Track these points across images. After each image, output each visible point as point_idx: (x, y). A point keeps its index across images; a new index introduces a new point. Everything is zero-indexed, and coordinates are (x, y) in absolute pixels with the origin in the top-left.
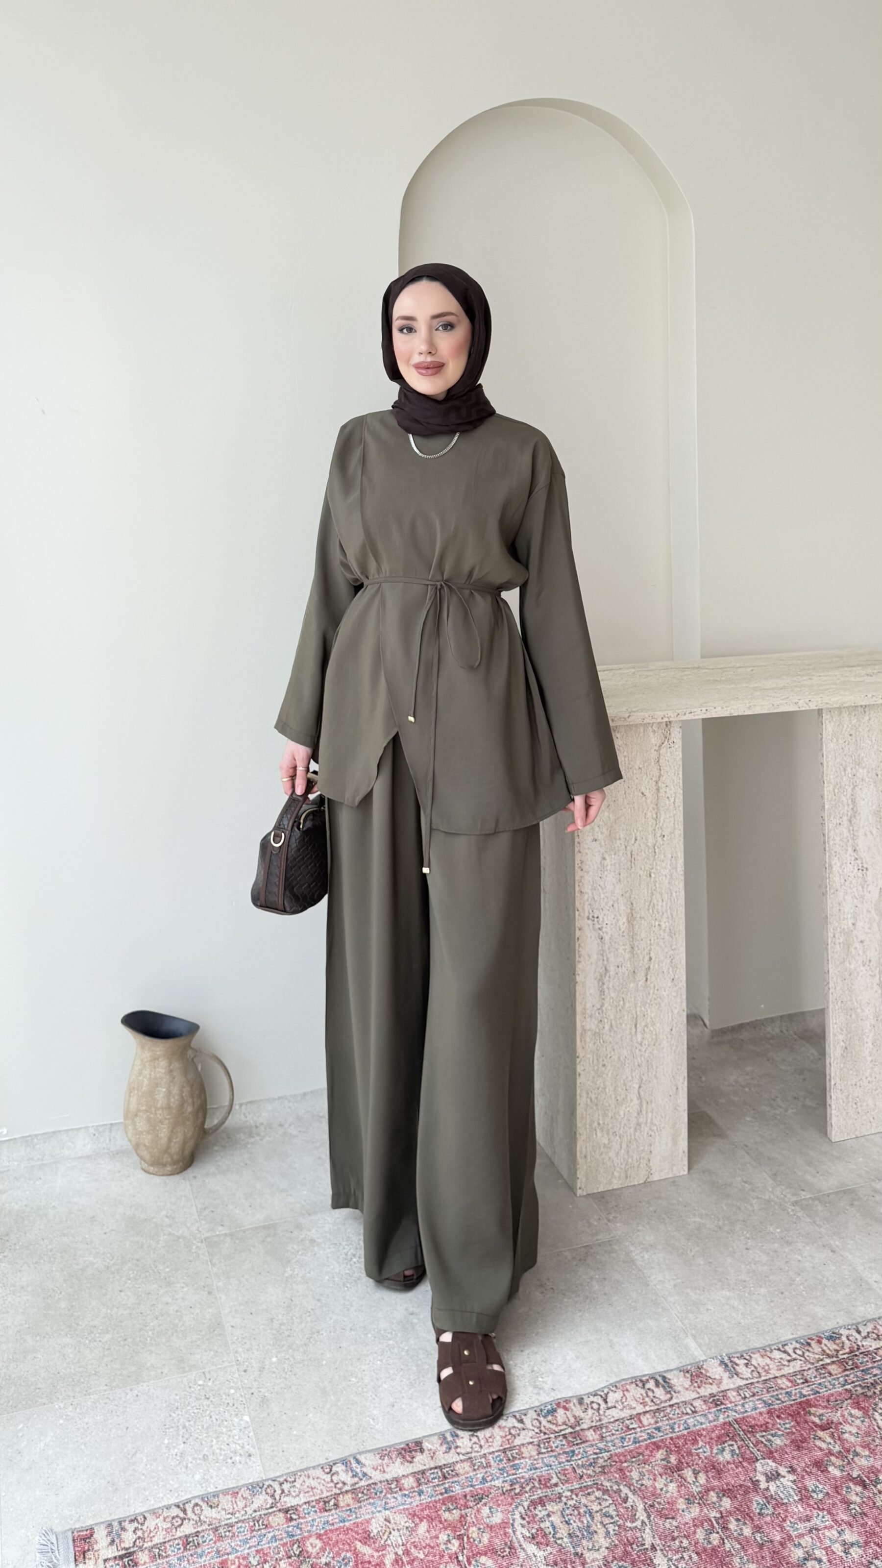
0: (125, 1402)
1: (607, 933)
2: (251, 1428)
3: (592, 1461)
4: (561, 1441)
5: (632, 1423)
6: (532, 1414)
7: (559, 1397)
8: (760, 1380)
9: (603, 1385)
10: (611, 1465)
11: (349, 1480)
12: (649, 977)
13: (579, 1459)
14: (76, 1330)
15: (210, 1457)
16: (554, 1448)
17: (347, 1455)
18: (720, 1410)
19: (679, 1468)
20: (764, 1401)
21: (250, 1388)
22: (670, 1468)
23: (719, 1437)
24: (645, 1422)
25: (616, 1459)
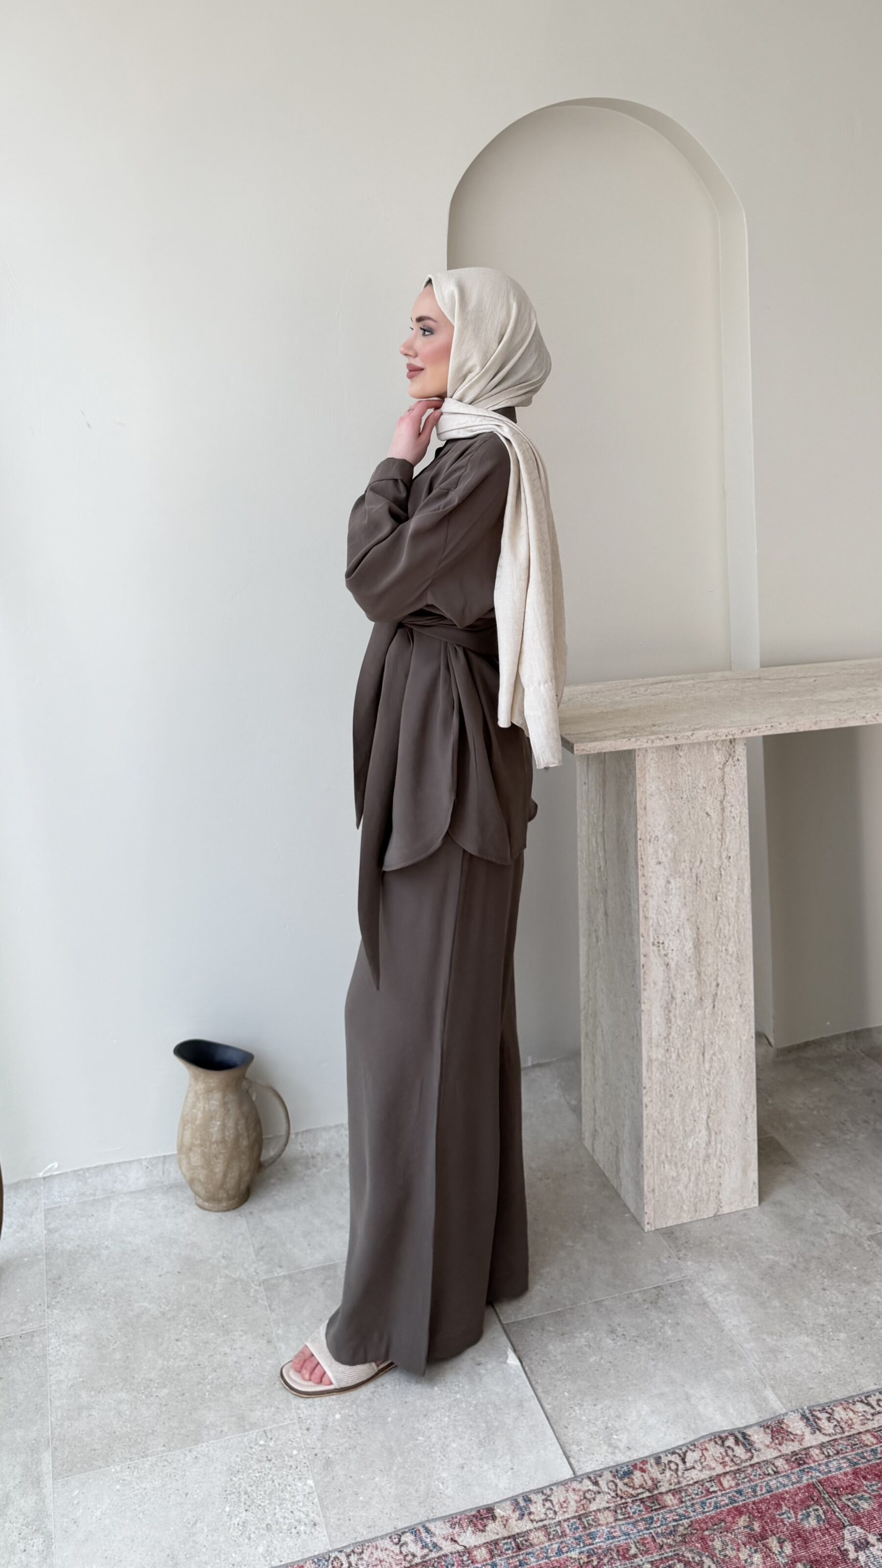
0: (183, 1464)
1: (672, 959)
2: (315, 1494)
3: (672, 1529)
4: (639, 1506)
5: (712, 1486)
6: (608, 1476)
7: (635, 1457)
8: (843, 1435)
9: (681, 1443)
10: (692, 1533)
11: (419, 1553)
12: (716, 1004)
13: (659, 1527)
14: (132, 1384)
15: (274, 1527)
16: (631, 1514)
17: (416, 1523)
18: (803, 1470)
19: (763, 1537)
20: (848, 1460)
21: (313, 1448)
22: (753, 1537)
23: (803, 1501)
24: (726, 1484)
25: (697, 1526)
